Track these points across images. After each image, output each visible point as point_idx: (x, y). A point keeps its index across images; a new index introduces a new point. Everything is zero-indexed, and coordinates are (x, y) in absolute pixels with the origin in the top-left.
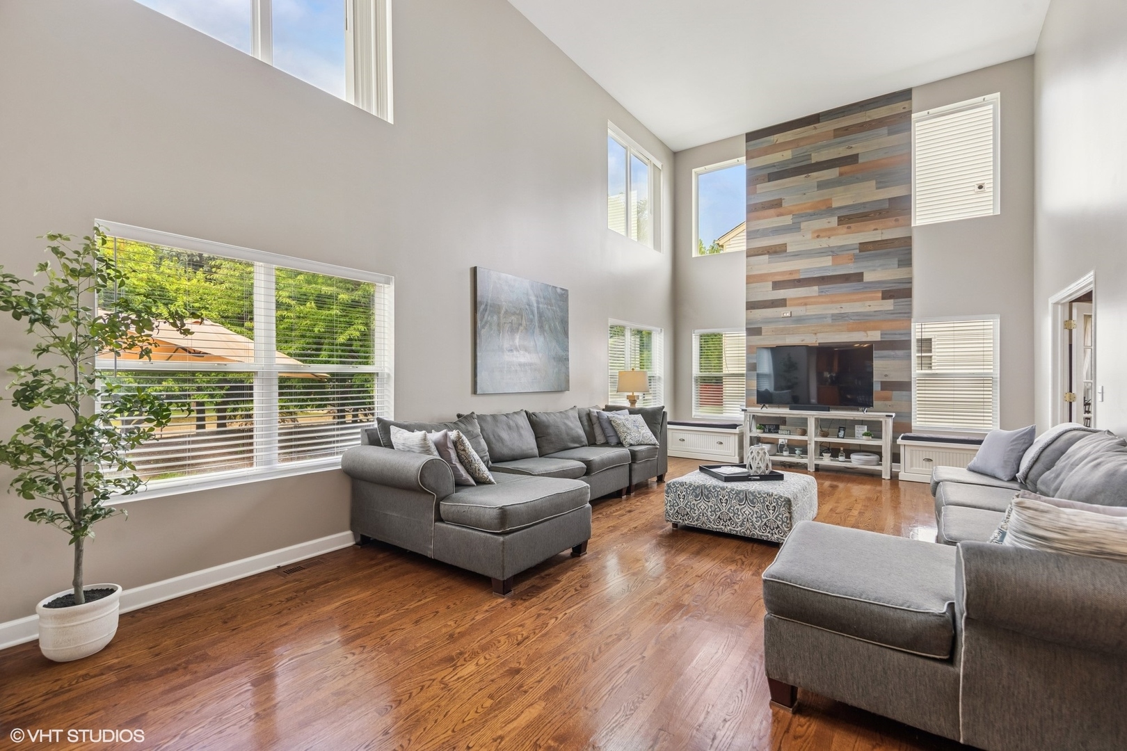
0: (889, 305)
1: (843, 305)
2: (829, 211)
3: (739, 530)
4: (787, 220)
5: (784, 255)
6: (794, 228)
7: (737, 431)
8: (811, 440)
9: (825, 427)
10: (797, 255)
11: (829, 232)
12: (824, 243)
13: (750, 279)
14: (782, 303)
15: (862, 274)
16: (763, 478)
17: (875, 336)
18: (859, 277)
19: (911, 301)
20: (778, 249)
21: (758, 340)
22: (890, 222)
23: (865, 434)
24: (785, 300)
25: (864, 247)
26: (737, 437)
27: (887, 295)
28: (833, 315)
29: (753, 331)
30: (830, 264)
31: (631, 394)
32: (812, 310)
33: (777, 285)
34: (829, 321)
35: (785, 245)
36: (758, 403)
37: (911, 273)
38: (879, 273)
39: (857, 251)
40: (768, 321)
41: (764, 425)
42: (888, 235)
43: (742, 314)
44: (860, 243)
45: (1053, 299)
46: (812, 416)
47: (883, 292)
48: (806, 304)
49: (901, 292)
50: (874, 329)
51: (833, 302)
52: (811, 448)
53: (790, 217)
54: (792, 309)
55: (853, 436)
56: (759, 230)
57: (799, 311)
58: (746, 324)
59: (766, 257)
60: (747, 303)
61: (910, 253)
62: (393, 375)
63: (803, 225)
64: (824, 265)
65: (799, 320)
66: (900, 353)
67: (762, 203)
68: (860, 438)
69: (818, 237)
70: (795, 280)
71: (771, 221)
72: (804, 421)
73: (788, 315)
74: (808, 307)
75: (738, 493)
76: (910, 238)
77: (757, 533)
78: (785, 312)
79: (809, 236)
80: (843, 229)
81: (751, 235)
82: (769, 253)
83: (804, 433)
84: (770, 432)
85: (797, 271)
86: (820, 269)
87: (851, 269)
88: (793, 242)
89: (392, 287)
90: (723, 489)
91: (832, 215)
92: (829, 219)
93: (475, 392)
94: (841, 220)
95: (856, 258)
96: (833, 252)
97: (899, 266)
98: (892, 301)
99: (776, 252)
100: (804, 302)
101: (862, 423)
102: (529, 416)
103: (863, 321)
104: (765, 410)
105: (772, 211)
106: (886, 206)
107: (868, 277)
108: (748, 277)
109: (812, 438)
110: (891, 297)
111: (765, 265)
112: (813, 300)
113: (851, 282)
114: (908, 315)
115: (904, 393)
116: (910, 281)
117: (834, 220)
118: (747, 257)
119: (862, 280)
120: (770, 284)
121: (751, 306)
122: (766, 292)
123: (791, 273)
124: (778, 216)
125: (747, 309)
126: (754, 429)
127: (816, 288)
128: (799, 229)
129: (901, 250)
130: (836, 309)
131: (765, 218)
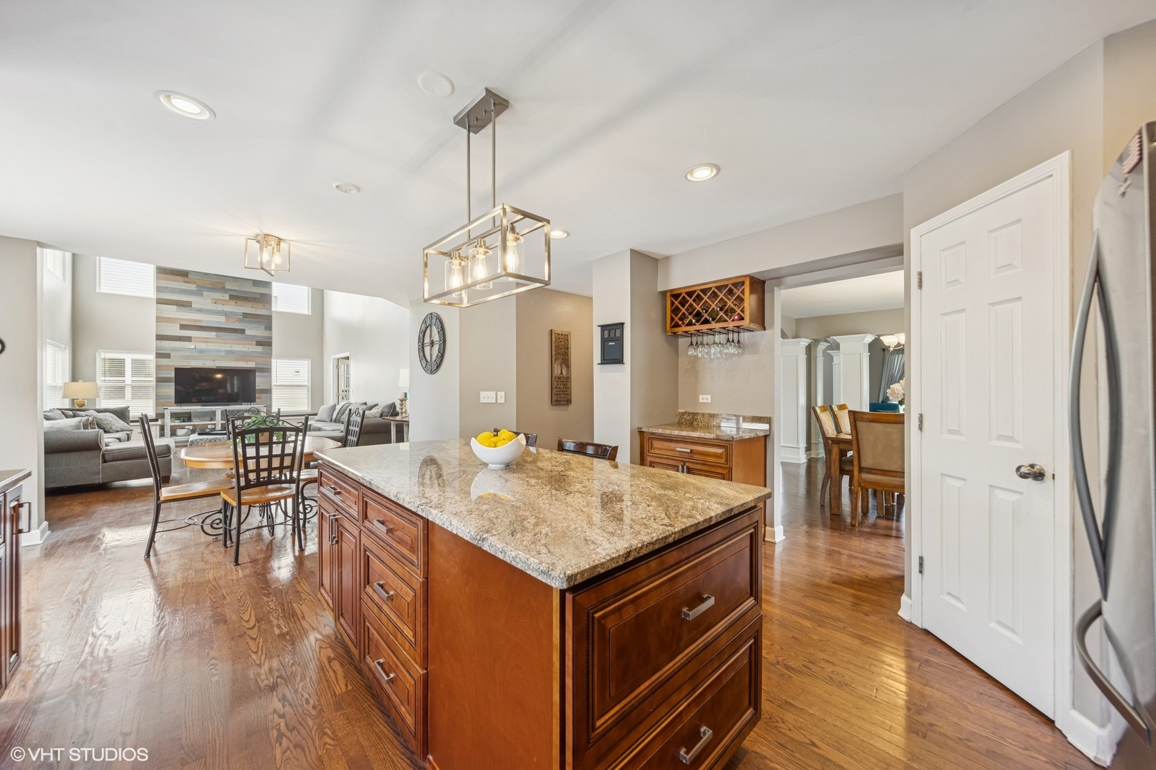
0: (260, 349)
1: (233, 346)
2: (224, 290)
4: (193, 287)
5: (190, 308)
6: (198, 293)
10: (200, 311)
11: (223, 302)
12: (220, 307)
13: (159, 319)
14: (189, 339)
15: (244, 330)
17: (251, 365)
18: (242, 331)
19: (271, 350)
20: (184, 304)
21: (164, 361)
22: (261, 305)
24: (191, 337)
25: (245, 315)
27: (259, 343)
28: (225, 350)
29: (162, 355)
30: (224, 321)
32: (211, 346)
33: (183, 327)
34: (224, 354)
35: (191, 303)
36: (176, 403)
37: (271, 334)
38: (253, 331)
39: (242, 317)
40: (175, 350)
41: (181, 418)
42: (259, 312)
43: (152, 343)
44: (243, 313)
45: (333, 357)
46: (218, 409)
47: (257, 342)
48: (207, 342)
49: (266, 343)
50: (252, 361)
51: (225, 343)
53: (195, 286)
54: (196, 344)
56: (168, 288)
57: (202, 346)
58: (156, 350)
59: (175, 307)
60: (157, 335)
61: (271, 324)
63: (205, 293)
64: (220, 321)
65: (201, 351)
66: (265, 374)
69: (215, 303)
70: (198, 326)
71: (178, 284)
72: (214, 413)
73: (193, 347)
74: (208, 344)
76: (271, 316)
78: (191, 345)
79: (209, 301)
80: (233, 303)
81: (159, 289)
82: (176, 304)
83: (213, 419)
84: (184, 421)
85: (201, 321)
86: (217, 322)
87: (237, 326)
88: (196, 301)
91: (226, 293)
92: (223, 295)
94: (232, 297)
95: (240, 321)
96: (226, 314)
97: (266, 329)
98: (261, 347)
99: (183, 305)
100: (206, 341)
103: (245, 356)
104: (181, 408)
105: (180, 278)
106: (258, 296)
107: (248, 332)
108: (157, 318)
109: (219, 422)
110: (260, 345)
111: (171, 311)
112: (212, 340)
113: (237, 333)
114: (270, 355)
115: (268, 395)
116: (271, 338)
117: (227, 297)
118: (157, 303)
119: (244, 333)
120: (178, 326)
121: (160, 338)
122: (175, 330)
123: (195, 321)
124: (185, 282)
125: (157, 340)
126: (173, 421)
127: (214, 333)
128: (202, 295)
129: (267, 321)
130: (228, 348)
131: (173, 281)
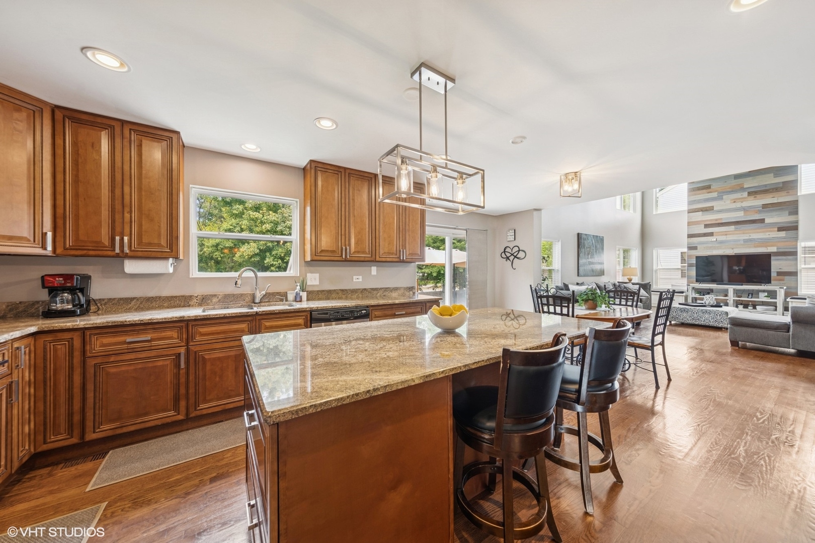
0: (782, 234)
1: (751, 235)
2: (742, 189)
3: (702, 323)
4: (715, 195)
5: (713, 211)
6: (719, 198)
7: (684, 294)
8: (730, 299)
9: (738, 293)
10: (721, 211)
11: (742, 200)
12: (739, 205)
13: (689, 224)
14: (711, 234)
15: (764, 219)
16: (712, 306)
17: (773, 249)
18: (762, 221)
19: (797, 233)
20: (708, 209)
21: (694, 252)
22: (785, 193)
23: (766, 296)
24: (713, 233)
25: (765, 206)
26: (684, 297)
27: (781, 229)
28: (744, 240)
29: (690, 248)
30: (743, 215)
31: (629, 277)
32: (730, 238)
33: (706, 226)
34: (742, 242)
35: (713, 207)
36: (696, 281)
37: (798, 218)
38: (775, 218)
39: (761, 208)
40: (702, 243)
41: (701, 292)
42: (783, 200)
43: (685, 240)
44: (763, 205)
46: (731, 288)
47: (778, 228)
48: (726, 235)
49: (791, 228)
50: (772, 246)
51: (744, 233)
52: (731, 302)
53: (717, 193)
54: (717, 237)
55: (758, 298)
56: (696, 200)
57: (722, 238)
58: (688, 245)
59: (701, 212)
60: (688, 235)
61: (797, 208)
62: (560, 270)
63: (725, 197)
64: (740, 216)
65: (722, 242)
66: (789, 257)
67: (698, 187)
68: (762, 297)
69: (734, 202)
70: (719, 223)
71: (704, 195)
72: (727, 290)
73: (715, 240)
74: (728, 236)
75: (702, 310)
76: (797, 201)
77: (711, 324)
78: (713, 239)
79: (729, 202)
80: (752, 197)
81: (690, 203)
82: (702, 211)
83: (726, 296)
84: (704, 295)
85: (721, 219)
86: (736, 217)
87: (757, 217)
88: (717, 205)
89: (560, 243)
90: (695, 309)
91: (744, 191)
92: (742, 194)
93: (578, 275)
94: (750, 194)
95: (759, 212)
96: (745, 209)
97: (790, 215)
98: (784, 232)
99: (706, 210)
101: (764, 291)
102: (596, 284)
103: (765, 242)
104: (701, 285)
105: (704, 191)
106: (780, 186)
107: (768, 221)
108: (688, 223)
109: (731, 297)
110: (784, 230)
111: (699, 216)
112: (731, 232)
113: (756, 223)
114: (795, 238)
115: (793, 277)
116: (797, 222)
117: (745, 194)
118: (688, 213)
119: (764, 222)
120: (703, 226)
121: (690, 236)
122: (700, 229)
123: (716, 220)
124: (708, 193)
125: (688, 238)
126: (694, 294)
127: (733, 227)
128: (722, 199)
129: (792, 207)
130: (746, 237)
131: (700, 194)
